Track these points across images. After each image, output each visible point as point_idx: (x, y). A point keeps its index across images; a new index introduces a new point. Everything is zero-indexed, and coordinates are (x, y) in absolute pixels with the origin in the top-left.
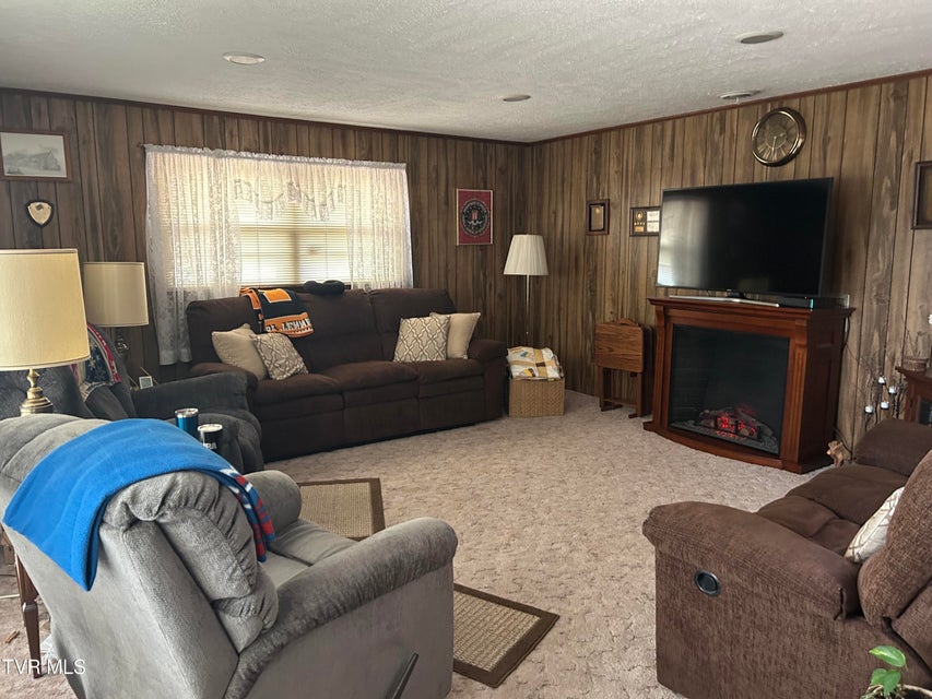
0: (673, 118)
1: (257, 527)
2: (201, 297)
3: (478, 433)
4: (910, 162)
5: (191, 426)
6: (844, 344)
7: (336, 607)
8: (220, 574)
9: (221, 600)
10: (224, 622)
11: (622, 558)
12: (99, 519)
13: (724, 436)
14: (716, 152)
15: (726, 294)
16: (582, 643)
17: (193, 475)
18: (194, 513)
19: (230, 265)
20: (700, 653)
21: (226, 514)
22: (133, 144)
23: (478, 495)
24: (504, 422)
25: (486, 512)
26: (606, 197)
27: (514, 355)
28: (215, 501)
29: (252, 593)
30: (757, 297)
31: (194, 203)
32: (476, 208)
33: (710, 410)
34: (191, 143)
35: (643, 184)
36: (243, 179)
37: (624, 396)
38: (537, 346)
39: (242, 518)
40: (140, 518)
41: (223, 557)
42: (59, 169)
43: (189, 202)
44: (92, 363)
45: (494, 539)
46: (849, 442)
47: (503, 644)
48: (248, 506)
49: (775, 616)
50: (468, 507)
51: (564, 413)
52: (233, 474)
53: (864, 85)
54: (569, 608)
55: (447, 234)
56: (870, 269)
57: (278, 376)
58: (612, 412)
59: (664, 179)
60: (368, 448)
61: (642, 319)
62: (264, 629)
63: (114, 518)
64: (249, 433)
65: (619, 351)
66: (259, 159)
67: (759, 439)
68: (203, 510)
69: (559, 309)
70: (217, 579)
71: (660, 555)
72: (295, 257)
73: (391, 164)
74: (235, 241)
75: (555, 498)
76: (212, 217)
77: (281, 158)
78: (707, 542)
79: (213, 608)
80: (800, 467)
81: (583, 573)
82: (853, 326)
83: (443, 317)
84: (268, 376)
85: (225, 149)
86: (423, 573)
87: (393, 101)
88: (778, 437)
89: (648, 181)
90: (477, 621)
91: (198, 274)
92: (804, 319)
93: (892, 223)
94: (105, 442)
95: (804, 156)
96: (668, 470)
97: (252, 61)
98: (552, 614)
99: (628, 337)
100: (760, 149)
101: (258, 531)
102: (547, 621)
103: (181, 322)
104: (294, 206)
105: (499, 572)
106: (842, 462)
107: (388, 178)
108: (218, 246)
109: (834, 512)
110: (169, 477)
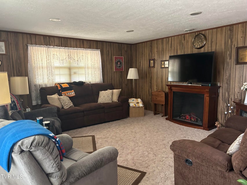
0: (171, 37)
1: (60, 151)
2: (44, 86)
3: (121, 122)
4: (234, 47)
5: (41, 122)
6: (218, 96)
7: (84, 174)
8: (49, 166)
9: (49, 174)
10: (51, 180)
11: (163, 155)
12: (11, 150)
13: (187, 121)
14: (183, 46)
15: (186, 83)
16: (153, 180)
17: (40, 136)
18: (41, 148)
19: (52, 77)
20: (187, 182)
21: (51, 147)
22: (24, 44)
23: (122, 139)
24: (128, 119)
25: (124, 144)
26: (154, 58)
27: (130, 100)
28: (47, 144)
29: (59, 171)
30: (195, 83)
31: (42, 60)
32: (119, 61)
33: (183, 114)
34: (40, 44)
35: (164, 54)
36: (55, 53)
37: (160, 111)
38: (136, 98)
39: (56, 148)
40: (24, 150)
41: (50, 160)
42: (3, 51)
43: (40, 60)
44: (12, 105)
45: (127, 151)
46: (221, 122)
47: (131, 181)
48: (58, 145)
49: (208, 171)
50: (120, 142)
51: (144, 116)
52: (53, 136)
53: (222, 27)
54: (149, 170)
55: (112, 68)
56: (225, 75)
57: (65, 107)
58: (157, 115)
59: (169, 53)
60: (91, 127)
61: (164, 90)
62: (62, 182)
63: (16, 150)
64: (57, 124)
65: (158, 99)
66: (60, 48)
67: (197, 121)
68: (44, 147)
69: (142, 88)
70: (48, 167)
71: (175, 155)
72: (70, 75)
73: (96, 50)
74: (53, 71)
75: (143, 139)
76: (47, 64)
77: (66, 48)
78: (188, 151)
79: (47, 176)
80: (208, 129)
81: (153, 160)
82: (221, 91)
83: (111, 90)
84: (63, 108)
85: (50, 46)
86: (109, 163)
87: (96, 32)
88: (202, 121)
89: (165, 53)
90: (123, 175)
91: (43, 80)
92: (208, 89)
93: (230, 63)
94: (14, 127)
95: (206, 46)
96: (173, 131)
97: (58, 20)
98: (144, 172)
99: (161, 95)
100: (195, 44)
101: (60, 152)
102: (143, 174)
103: (38, 93)
104: (70, 61)
105: (129, 160)
106: (219, 127)
107: (95, 54)
108: (48, 72)
109: (221, 141)
110: (33, 137)
